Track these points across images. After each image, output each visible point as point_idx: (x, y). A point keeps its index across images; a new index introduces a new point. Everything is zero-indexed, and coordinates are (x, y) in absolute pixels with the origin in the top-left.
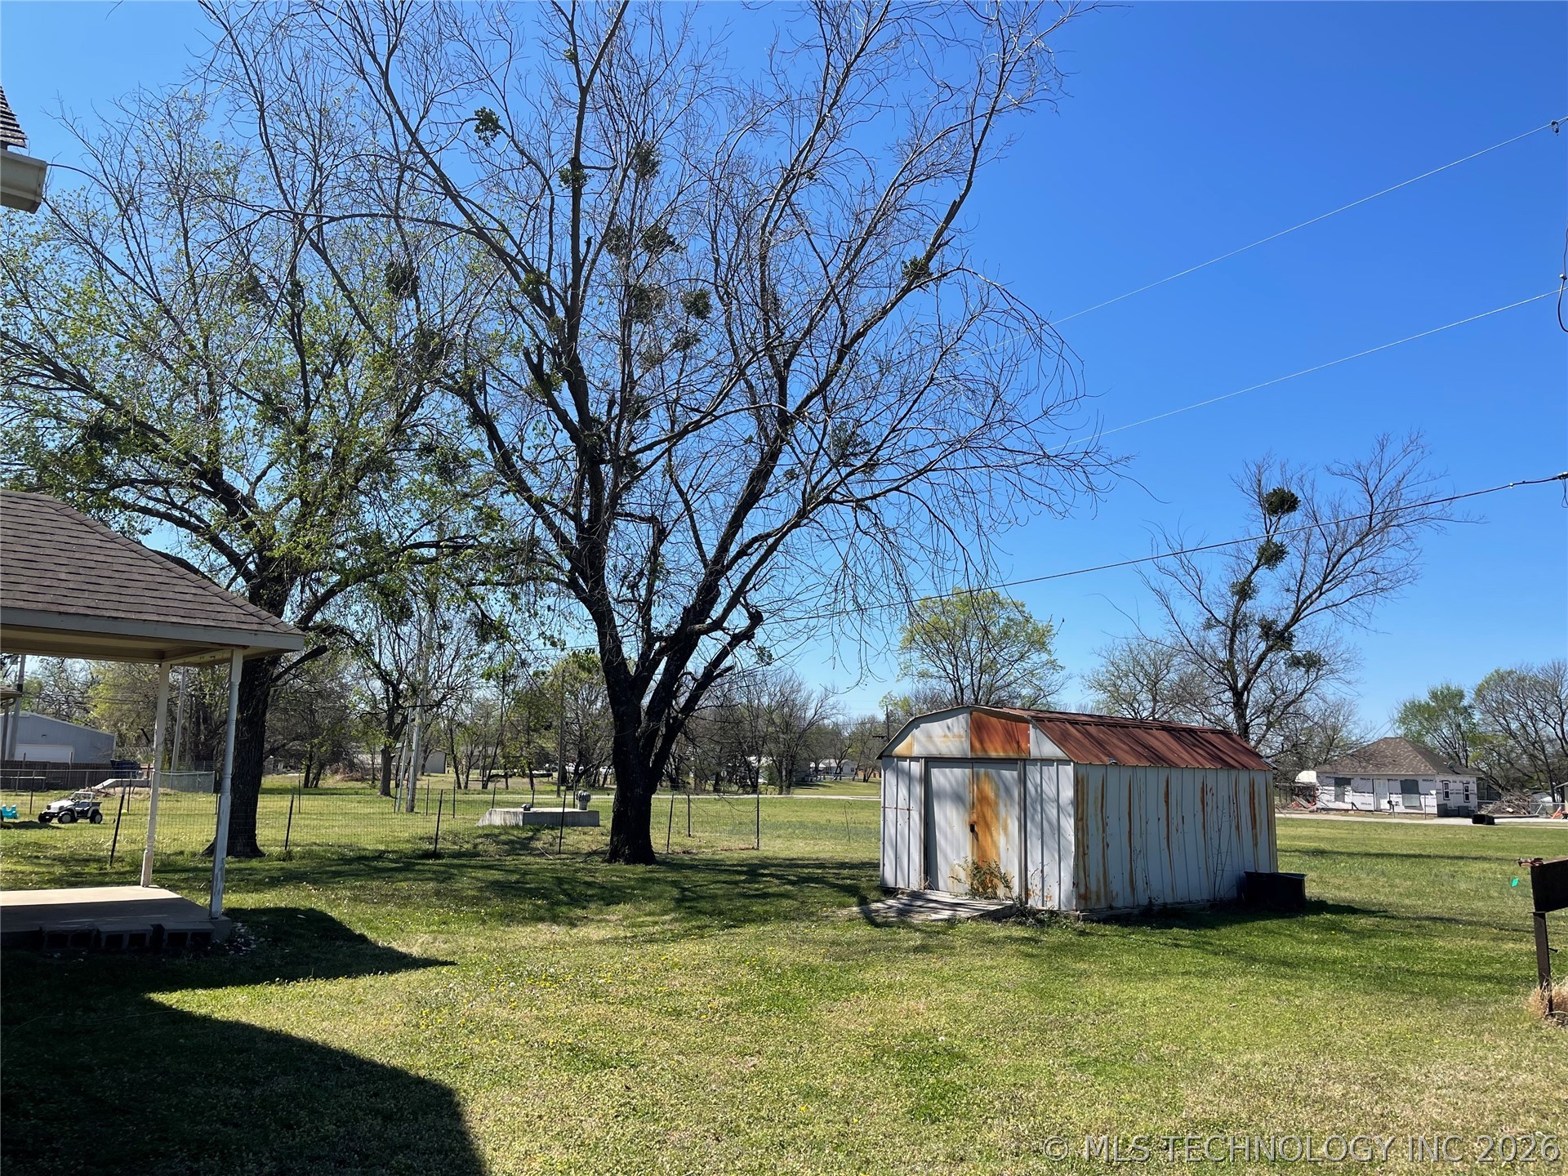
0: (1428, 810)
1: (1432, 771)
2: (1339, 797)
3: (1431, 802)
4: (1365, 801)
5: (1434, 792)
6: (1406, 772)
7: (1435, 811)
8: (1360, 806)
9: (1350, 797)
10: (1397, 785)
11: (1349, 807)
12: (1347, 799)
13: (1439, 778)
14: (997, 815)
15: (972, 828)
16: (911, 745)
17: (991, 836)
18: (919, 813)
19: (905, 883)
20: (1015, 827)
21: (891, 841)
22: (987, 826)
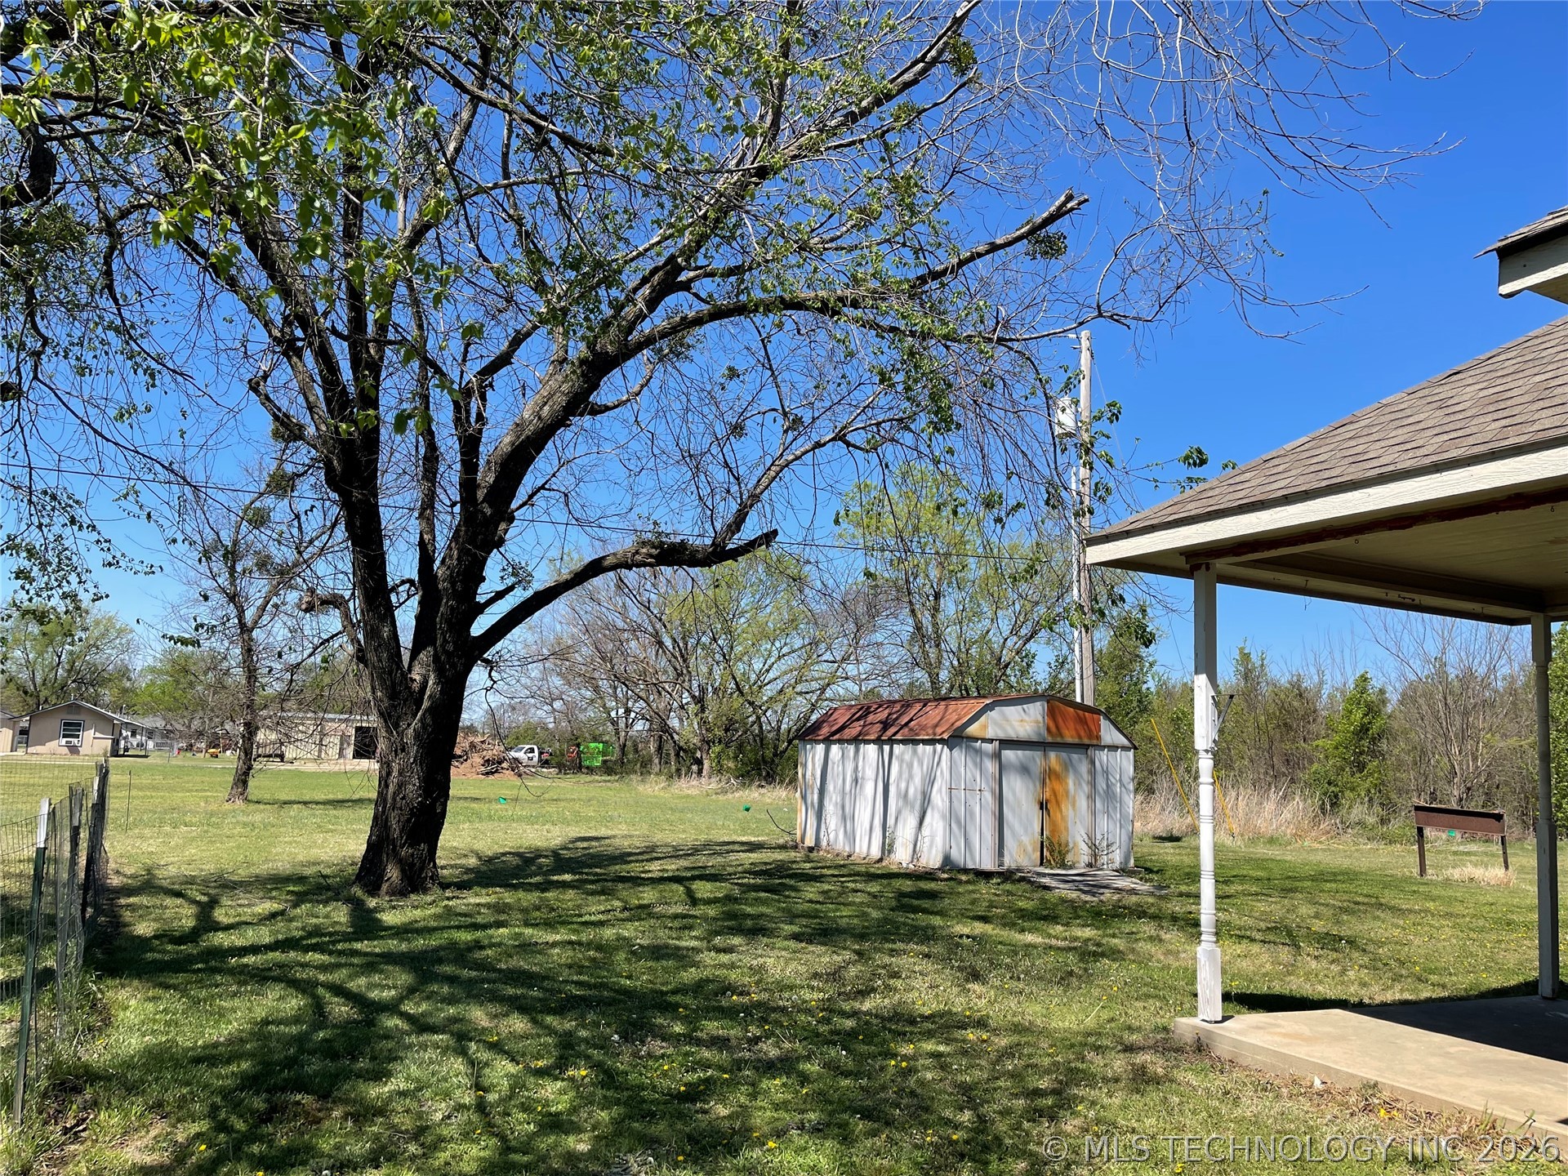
14: (1067, 792)
15: (1043, 806)
16: (985, 727)
17: (1061, 811)
18: (993, 793)
19: (975, 863)
20: (1083, 803)
21: (958, 822)
22: (1058, 803)
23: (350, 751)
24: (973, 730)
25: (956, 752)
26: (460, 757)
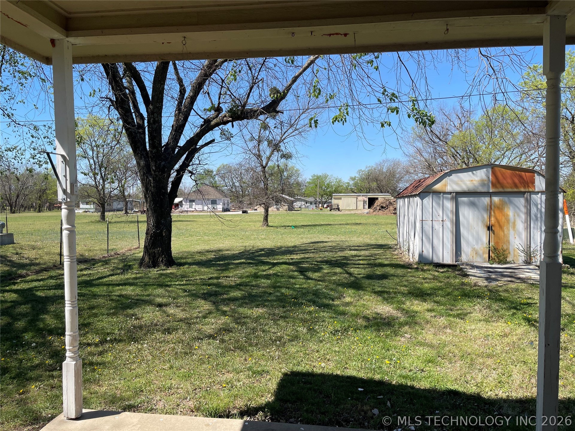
0: (219, 210)
1: (221, 197)
2: (191, 206)
3: (220, 207)
4: (199, 207)
5: (221, 204)
6: (212, 197)
7: (221, 210)
8: (197, 209)
9: (194, 205)
10: (210, 201)
11: (194, 210)
12: (193, 207)
13: (223, 199)
14: (508, 221)
15: (489, 228)
16: (445, 185)
17: (504, 231)
18: (452, 222)
19: (439, 259)
20: (521, 226)
21: (428, 238)
22: (501, 227)
23: (367, 206)
24: (437, 187)
25: (426, 201)
26: (385, 207)
